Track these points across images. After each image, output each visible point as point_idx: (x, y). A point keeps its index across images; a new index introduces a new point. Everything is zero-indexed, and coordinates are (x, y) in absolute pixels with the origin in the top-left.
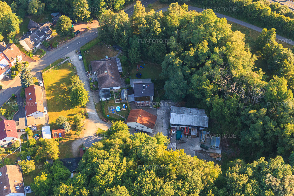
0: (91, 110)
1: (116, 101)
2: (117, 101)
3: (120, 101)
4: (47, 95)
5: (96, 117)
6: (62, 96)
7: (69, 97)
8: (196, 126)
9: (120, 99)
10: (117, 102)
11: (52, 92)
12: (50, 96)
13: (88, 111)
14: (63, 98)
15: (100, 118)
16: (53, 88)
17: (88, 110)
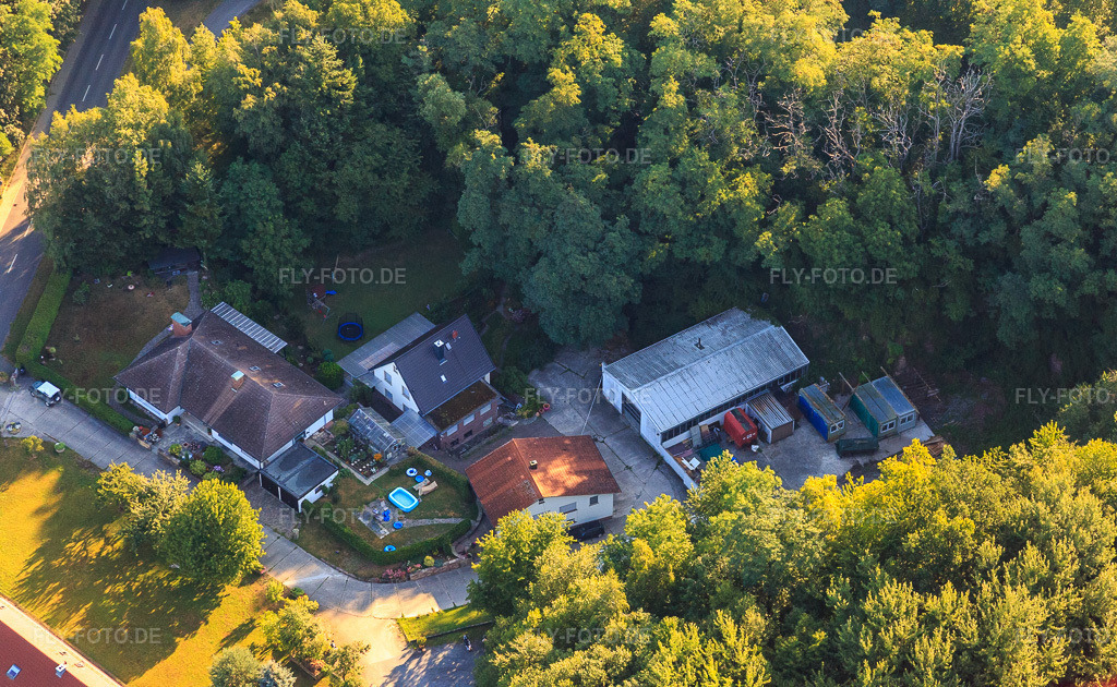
0: (297, 567)
1: (367, 476)
2: (372, 474)
3: (380, 465)
4: (52, 622)
5: (345, 585)
7: (150, 573)
8: (763, 388)
9: (370, 457)
10: (372, 479)
11: (56, 598)
13: (288, 579)
14: (128, 593)
15: (365, 580)
16: (42, 580)
17: (285, 575)
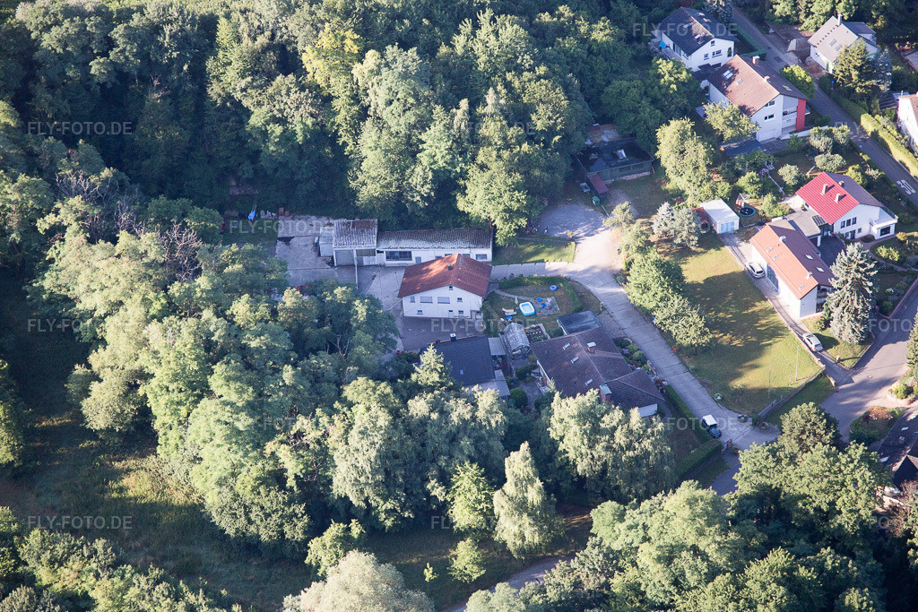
4: (772, 312)
6: (721, 315)
12: (761, 310)
